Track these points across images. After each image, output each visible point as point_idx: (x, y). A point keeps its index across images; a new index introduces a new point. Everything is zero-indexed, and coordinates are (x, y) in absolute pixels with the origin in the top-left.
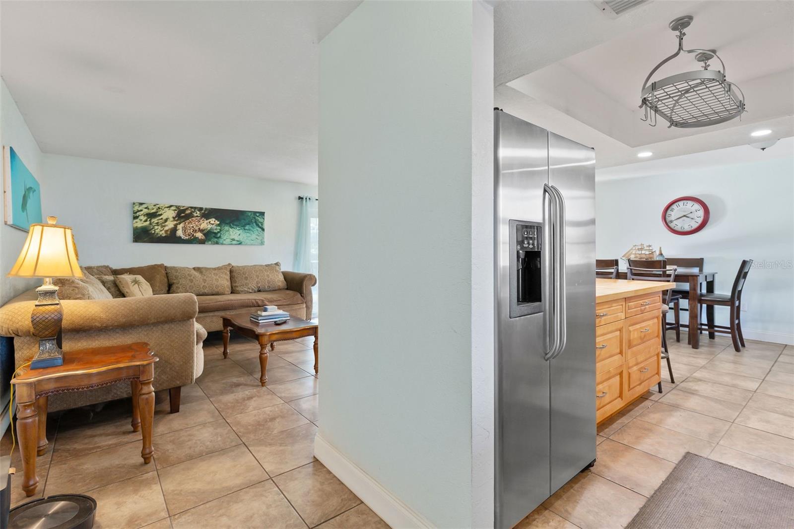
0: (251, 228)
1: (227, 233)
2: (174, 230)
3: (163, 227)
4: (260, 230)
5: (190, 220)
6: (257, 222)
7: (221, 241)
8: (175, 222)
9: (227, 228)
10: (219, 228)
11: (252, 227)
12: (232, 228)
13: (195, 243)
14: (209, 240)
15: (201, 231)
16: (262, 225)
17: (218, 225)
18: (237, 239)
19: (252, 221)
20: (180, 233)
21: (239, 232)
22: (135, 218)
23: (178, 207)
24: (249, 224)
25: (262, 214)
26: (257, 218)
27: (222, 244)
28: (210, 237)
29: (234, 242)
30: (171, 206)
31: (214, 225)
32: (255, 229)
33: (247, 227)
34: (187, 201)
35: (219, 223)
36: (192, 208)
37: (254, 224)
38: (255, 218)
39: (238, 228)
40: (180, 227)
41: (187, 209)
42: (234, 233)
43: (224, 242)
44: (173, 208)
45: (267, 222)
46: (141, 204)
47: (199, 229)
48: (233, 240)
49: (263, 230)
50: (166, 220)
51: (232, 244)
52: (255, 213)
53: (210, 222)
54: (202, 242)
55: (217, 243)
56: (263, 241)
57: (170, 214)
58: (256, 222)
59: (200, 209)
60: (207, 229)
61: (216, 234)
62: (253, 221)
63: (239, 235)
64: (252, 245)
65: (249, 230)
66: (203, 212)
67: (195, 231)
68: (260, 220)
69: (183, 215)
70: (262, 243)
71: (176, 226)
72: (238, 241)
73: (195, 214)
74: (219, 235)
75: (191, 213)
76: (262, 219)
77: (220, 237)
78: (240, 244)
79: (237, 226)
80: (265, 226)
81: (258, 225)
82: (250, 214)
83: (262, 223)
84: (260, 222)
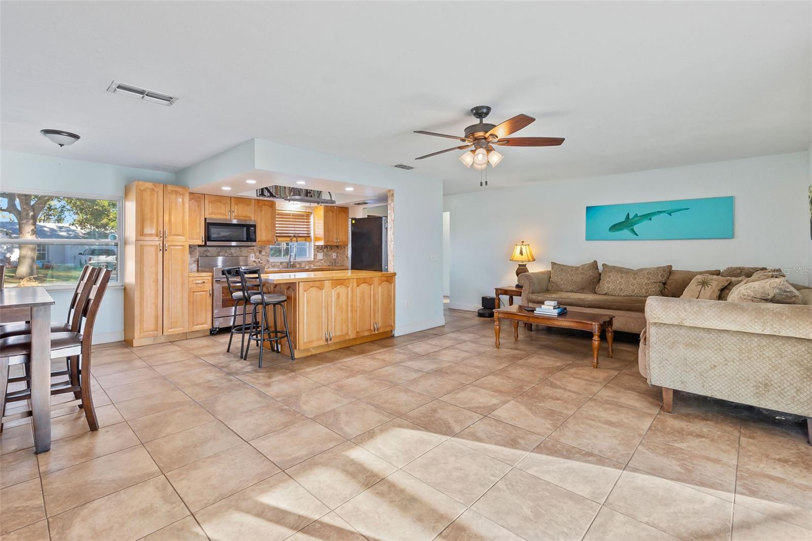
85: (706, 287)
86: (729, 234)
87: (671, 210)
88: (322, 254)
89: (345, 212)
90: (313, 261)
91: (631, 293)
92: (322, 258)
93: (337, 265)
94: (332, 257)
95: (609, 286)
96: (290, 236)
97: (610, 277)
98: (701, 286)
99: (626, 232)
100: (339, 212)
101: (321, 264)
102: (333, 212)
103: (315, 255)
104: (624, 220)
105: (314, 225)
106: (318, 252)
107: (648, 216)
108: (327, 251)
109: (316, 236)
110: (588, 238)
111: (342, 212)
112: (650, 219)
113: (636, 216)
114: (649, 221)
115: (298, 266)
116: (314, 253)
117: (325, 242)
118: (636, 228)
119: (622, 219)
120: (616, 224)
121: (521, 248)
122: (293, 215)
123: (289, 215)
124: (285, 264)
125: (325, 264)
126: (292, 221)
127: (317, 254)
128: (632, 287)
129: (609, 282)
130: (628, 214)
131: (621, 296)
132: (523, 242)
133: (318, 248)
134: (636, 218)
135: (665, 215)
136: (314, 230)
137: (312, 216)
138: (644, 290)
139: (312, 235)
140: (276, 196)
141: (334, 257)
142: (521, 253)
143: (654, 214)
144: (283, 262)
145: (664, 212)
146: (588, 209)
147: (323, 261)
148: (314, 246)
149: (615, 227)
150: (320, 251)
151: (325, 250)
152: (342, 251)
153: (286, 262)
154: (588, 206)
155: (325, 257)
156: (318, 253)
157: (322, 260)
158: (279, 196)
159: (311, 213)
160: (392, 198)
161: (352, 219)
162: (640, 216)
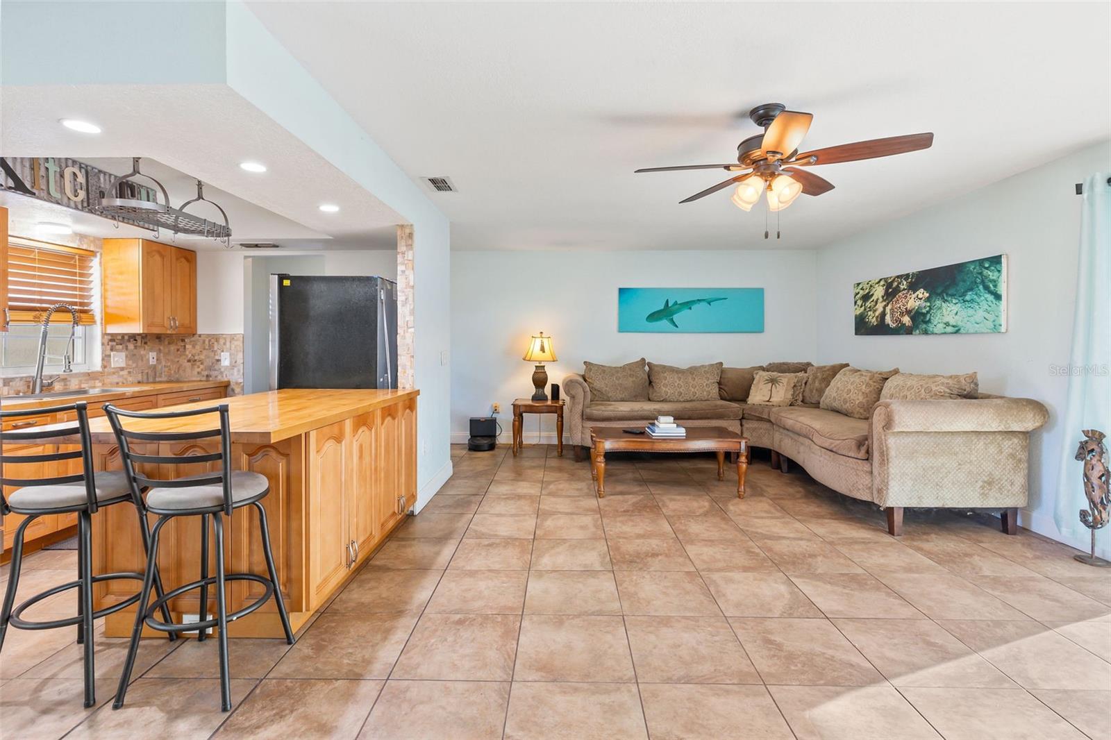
0: (975, 297)
1: (939, 312)
2: (883, 314)
3: (875, 311)
4: (991, 298)
5: (897, 296)
6: (986, 281)
7: (931, 328)
8: (884, 303)
9: (938, 303)
10: (929, 304)
11: (976, 294)
12: (945, 301)
13: (902, 334)
14: (917, 327)
15: (908, 312)
16: (995, 286)
17: (928, 299)
18: (952, 322)
19: (976, 283)
20: (888, 319)
21: (955, 308)
22: (856, 303)
23: (886, 280)
24: (971, 289)
25: (996, 260)
26: (986, 272)
27: (933, 334)
28: (919, 321)
29: (949, 329)
30: (881, 280)
31: (922, 301)
32: (982, 298)
33: (968, 298)
34: (893, 270)
35: (927, 295)
36: (898, 277)
37: (981, 287)
38: (981, 273)
39: (954, 301)
40: (888, 309)
41: (894, 281)
42: (949, 312)
43: (936, 331)
44: (882, 283)
45: (1006, 281)
46: (859, 284)
47: (906, 309)
48: (947, 324)
49: (998, 297)
50: (876, 302)
51: (945, 333)
52: (981, 262)
53: (917, 297)
54: (908, 331)
55: (926, 333)
56: (996, 323)
57: (879, 292)
58: (983, 282)
59: (907, 276)
60: (914, 309)
61: (924, 315)
62: (978, 281)
63: (956, 314)
64: (976, 333)
65: (972, 301)
66: (910, 280)
67: (902, 314)
68: (992, 275)
69: (891, 292)
70: (996, 329)
72: (953, 326)
73: (902, 287)
74: (928, 316)
75: (898, 286)
76: (996, 274)
77: (929, 321)
78: (957, 332)
79: (953, 296)
80: (1002, 289)
81: (987, 288)
82: (972, 268)
83: (995, 283)
84: (992, 281)
85: (777, 385)
87: (712, 298)
88: (123, 354)
89: (188, 260)
90: (102, 373)
91: (692, 396)
92: (123, 365)
93: (157, 379)
94: (148, 360)
95: (667, 389)
96: (45, 310)
97: (666, 378)
98: (770, 384)
99: (664, 323)
100: (177, 259)
101: (120, 380)
102: (162, 256)
103: (106, 358)
104: (662, 308)
105: (103, 284)
106: (112, 350)
107: (688, 305)
108: (136, 347)
109: (110, 311)
110: (622, 329)
111: (183, 260)
112: (690, 308)
113: (676, 303)
114: (689, 310)
115: (58, 387)
116: (103, 351)
117: (148, 324)
118: (675, 317)
119: (661, 306)
120: (654, 313)
121: (542, 342)
122: (42, 252)
123: (30, 250)
124: (21, 386)
125: (130, 379)
126: (40, 269)
127: (110, 356)
128: (693, 390)
129: (665, 385)
130: (667, 301)
131: (680, 401)
132: (541, 333)
133: (115, 341)
134: (677, 306)
135: (704, 304)
136: (104, 298)
137: (95, 263)
138: (705, 393)
139: (96, 306)
140: (34, 191)
141: (152, 362)
142: (543, 349)
143: (693, 302)
144: (12, 379)
145: (704, 300)
146: (621, 291)
147: (124, 373)
148: (104, 334)
149: (654, 317)
150: (120, 347)
151: (131, 346)
152: (173, 348)
153: (21, 378)
154: (621, 287)
155: (130, 362)
156: (112, 353)
157: (122, 369)
158: (44, 194)
159: (93, 253)
160: (410, 242)
161: (282, 278)
162: (680, 304)
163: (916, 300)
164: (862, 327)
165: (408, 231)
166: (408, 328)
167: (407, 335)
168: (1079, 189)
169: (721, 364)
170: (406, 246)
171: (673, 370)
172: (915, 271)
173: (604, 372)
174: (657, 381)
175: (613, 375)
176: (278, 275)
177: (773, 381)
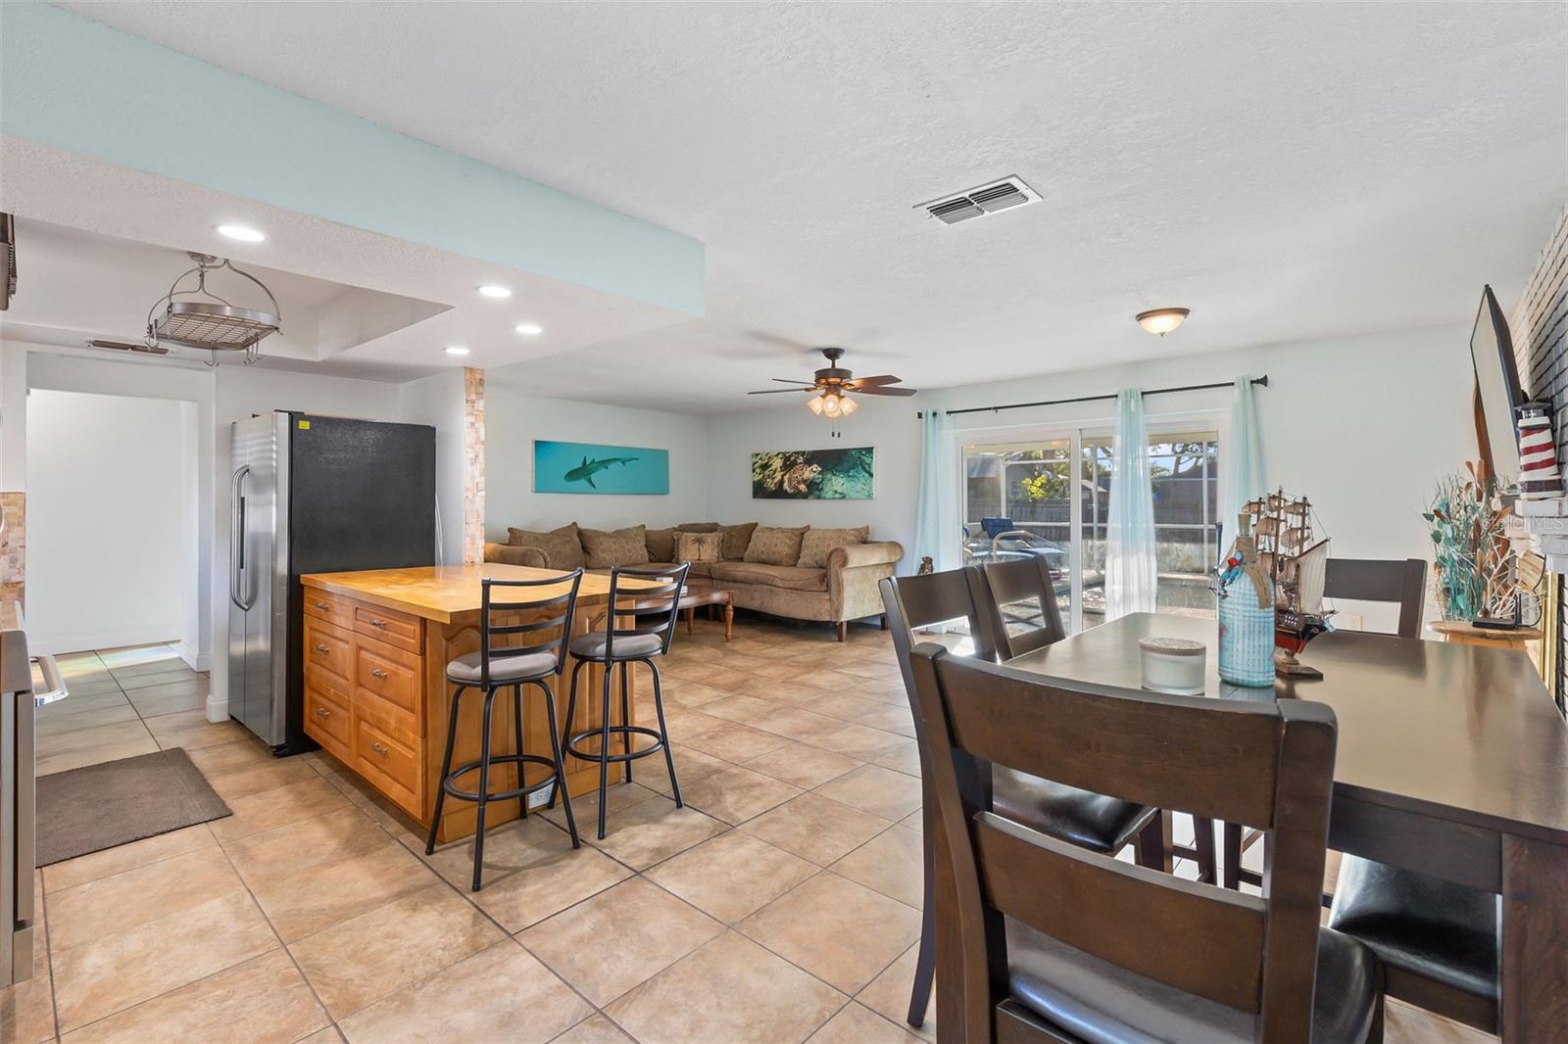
0: (856, 474)
1: (830, 483)
2: (782, 482)
3: (773, 479)
4: (867, 475)
5: (795, 468)
6: (863, 463)
7: (823, 494)
8: (782, 473)
9: (829, 476)
10: (822, 476)
11: (856, 472)
12: (834, 475)
13: (800, 498)
14: (812, 494)
15: (804, 481)
16: (870, 468)
17: (820, 473)
18: (840, 491)
19: (856, 464)
20: (786, 486)
21: (842, 481)
22: (754, 471)
23: (784, 454)
24: (853, 468)
25: (870, 450)
26: (863, 457)
27: (825, 498)
28: (813, 489)
29: (837, 496)
30: (779, 454)
31: (816, 473)
32: (861, 475)
33: (850, 474)
34: (791, 447)
35: (820, 469)
36: (796, 453)
37: (860, 467)
38: (860, 458)
39: (841, 476)
40: (786, 478)
41: (791, 455)
42: (837, 483)
43: (827, 496)
44: (780, 456)
45: (877, 463)
46: (757, 455)
47: (803, 479)
48: (836, 492)
49: (871, 475)
50: (775, 472)
51: (835, 498)
52: (860, 450)
53: (812, 470)
54: (805, 496)
55: (819, 498)
56: (870, 492)
57: (777, 463)
58: (861, 464)
59: (803, 453)
60: (809, 479)
61: (818, 484)
62: (858, 462)
63: (843, 485)
64: (856, 499)
65: (854, 476)
66: (806, 456)
67: (799, 482)
68: (867, 460)
69: (789, 463)
70: (870, 496)
71: (783, 476)
72: (841, 493)
73: (799, 461)
74: (821, 486)
75: (795, 460)
76: (870, 459)
77: (822, 489)
78: (844, 497)
79: (840, 471)
80: (874, 470)
81: (864, 468)
82: (854, 453)
83: (870, 465)
84: (867, 464)
85: (703, 544)
86: (662, 489)
87: (625, 458)
97: (602, 544)
98: (697, 544)
99: (582, 483)
107: (604, 463)
110: (539, 489)
112: (607, 468)
113: (593, 461)
114: (605, 470)
118: (593, 477)
119: (579, 465)
120: (572, 472)
129: (603, 551)
130: (585, 458)
134: (594, 465)
135: (619, 463)
143: (609, 461)
145: (619, 459)
146: (536, 442)
149: (573, 475)
160: (481, 390)
161: (294, 417)
162: (599, 462)
163: (811, 472)
164: (760, 491)
165: (478, 376)
166: (478, 491)
167: (477, 499)
168: (920, 415)
169: (644, 526)
170: (477, 394)
171: (605, 534)
172: (810, 450)
173: (537, 538)
174: (593, 547)
175: (548, 542)
176: (290, 413)
177: (699, 541)
